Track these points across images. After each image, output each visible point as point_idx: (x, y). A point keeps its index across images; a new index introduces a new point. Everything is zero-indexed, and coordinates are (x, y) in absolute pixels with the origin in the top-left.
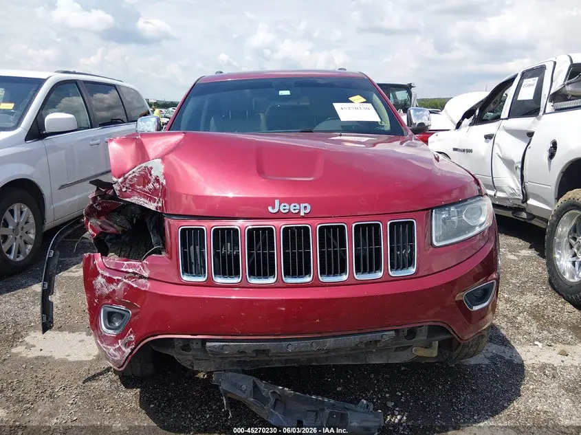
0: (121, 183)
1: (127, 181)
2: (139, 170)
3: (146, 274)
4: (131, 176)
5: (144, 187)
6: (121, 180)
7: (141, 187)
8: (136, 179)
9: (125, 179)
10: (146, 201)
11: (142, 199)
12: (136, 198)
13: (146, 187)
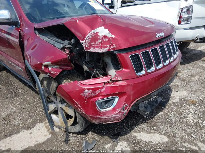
0: (85, 43)
1: (87, 41)
2: (91, 35)
3: (120, 79)
4: (87, 39)
5: (95, 42)
6: (84, 41)
7: (93, 43)
8: (90, 40)
9: (86, 40)
10: (98, 49)
11: (96, 49)
12: (92, 49)
13: (97, 42)
